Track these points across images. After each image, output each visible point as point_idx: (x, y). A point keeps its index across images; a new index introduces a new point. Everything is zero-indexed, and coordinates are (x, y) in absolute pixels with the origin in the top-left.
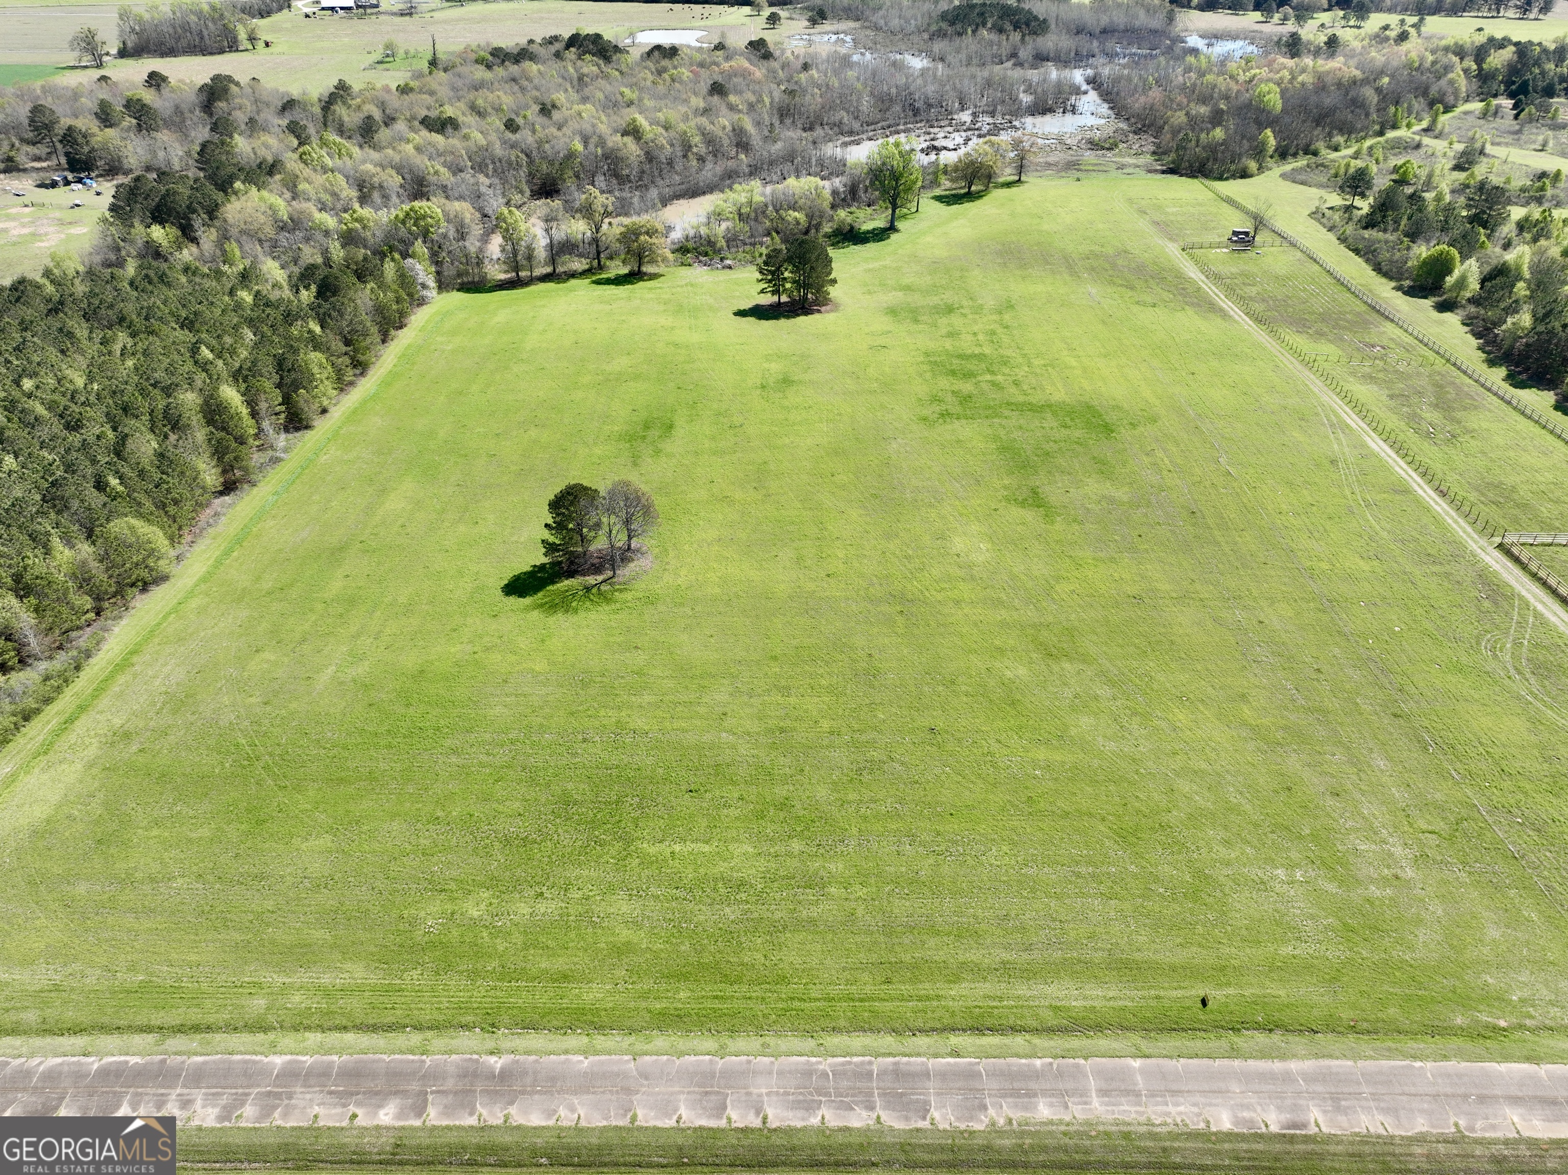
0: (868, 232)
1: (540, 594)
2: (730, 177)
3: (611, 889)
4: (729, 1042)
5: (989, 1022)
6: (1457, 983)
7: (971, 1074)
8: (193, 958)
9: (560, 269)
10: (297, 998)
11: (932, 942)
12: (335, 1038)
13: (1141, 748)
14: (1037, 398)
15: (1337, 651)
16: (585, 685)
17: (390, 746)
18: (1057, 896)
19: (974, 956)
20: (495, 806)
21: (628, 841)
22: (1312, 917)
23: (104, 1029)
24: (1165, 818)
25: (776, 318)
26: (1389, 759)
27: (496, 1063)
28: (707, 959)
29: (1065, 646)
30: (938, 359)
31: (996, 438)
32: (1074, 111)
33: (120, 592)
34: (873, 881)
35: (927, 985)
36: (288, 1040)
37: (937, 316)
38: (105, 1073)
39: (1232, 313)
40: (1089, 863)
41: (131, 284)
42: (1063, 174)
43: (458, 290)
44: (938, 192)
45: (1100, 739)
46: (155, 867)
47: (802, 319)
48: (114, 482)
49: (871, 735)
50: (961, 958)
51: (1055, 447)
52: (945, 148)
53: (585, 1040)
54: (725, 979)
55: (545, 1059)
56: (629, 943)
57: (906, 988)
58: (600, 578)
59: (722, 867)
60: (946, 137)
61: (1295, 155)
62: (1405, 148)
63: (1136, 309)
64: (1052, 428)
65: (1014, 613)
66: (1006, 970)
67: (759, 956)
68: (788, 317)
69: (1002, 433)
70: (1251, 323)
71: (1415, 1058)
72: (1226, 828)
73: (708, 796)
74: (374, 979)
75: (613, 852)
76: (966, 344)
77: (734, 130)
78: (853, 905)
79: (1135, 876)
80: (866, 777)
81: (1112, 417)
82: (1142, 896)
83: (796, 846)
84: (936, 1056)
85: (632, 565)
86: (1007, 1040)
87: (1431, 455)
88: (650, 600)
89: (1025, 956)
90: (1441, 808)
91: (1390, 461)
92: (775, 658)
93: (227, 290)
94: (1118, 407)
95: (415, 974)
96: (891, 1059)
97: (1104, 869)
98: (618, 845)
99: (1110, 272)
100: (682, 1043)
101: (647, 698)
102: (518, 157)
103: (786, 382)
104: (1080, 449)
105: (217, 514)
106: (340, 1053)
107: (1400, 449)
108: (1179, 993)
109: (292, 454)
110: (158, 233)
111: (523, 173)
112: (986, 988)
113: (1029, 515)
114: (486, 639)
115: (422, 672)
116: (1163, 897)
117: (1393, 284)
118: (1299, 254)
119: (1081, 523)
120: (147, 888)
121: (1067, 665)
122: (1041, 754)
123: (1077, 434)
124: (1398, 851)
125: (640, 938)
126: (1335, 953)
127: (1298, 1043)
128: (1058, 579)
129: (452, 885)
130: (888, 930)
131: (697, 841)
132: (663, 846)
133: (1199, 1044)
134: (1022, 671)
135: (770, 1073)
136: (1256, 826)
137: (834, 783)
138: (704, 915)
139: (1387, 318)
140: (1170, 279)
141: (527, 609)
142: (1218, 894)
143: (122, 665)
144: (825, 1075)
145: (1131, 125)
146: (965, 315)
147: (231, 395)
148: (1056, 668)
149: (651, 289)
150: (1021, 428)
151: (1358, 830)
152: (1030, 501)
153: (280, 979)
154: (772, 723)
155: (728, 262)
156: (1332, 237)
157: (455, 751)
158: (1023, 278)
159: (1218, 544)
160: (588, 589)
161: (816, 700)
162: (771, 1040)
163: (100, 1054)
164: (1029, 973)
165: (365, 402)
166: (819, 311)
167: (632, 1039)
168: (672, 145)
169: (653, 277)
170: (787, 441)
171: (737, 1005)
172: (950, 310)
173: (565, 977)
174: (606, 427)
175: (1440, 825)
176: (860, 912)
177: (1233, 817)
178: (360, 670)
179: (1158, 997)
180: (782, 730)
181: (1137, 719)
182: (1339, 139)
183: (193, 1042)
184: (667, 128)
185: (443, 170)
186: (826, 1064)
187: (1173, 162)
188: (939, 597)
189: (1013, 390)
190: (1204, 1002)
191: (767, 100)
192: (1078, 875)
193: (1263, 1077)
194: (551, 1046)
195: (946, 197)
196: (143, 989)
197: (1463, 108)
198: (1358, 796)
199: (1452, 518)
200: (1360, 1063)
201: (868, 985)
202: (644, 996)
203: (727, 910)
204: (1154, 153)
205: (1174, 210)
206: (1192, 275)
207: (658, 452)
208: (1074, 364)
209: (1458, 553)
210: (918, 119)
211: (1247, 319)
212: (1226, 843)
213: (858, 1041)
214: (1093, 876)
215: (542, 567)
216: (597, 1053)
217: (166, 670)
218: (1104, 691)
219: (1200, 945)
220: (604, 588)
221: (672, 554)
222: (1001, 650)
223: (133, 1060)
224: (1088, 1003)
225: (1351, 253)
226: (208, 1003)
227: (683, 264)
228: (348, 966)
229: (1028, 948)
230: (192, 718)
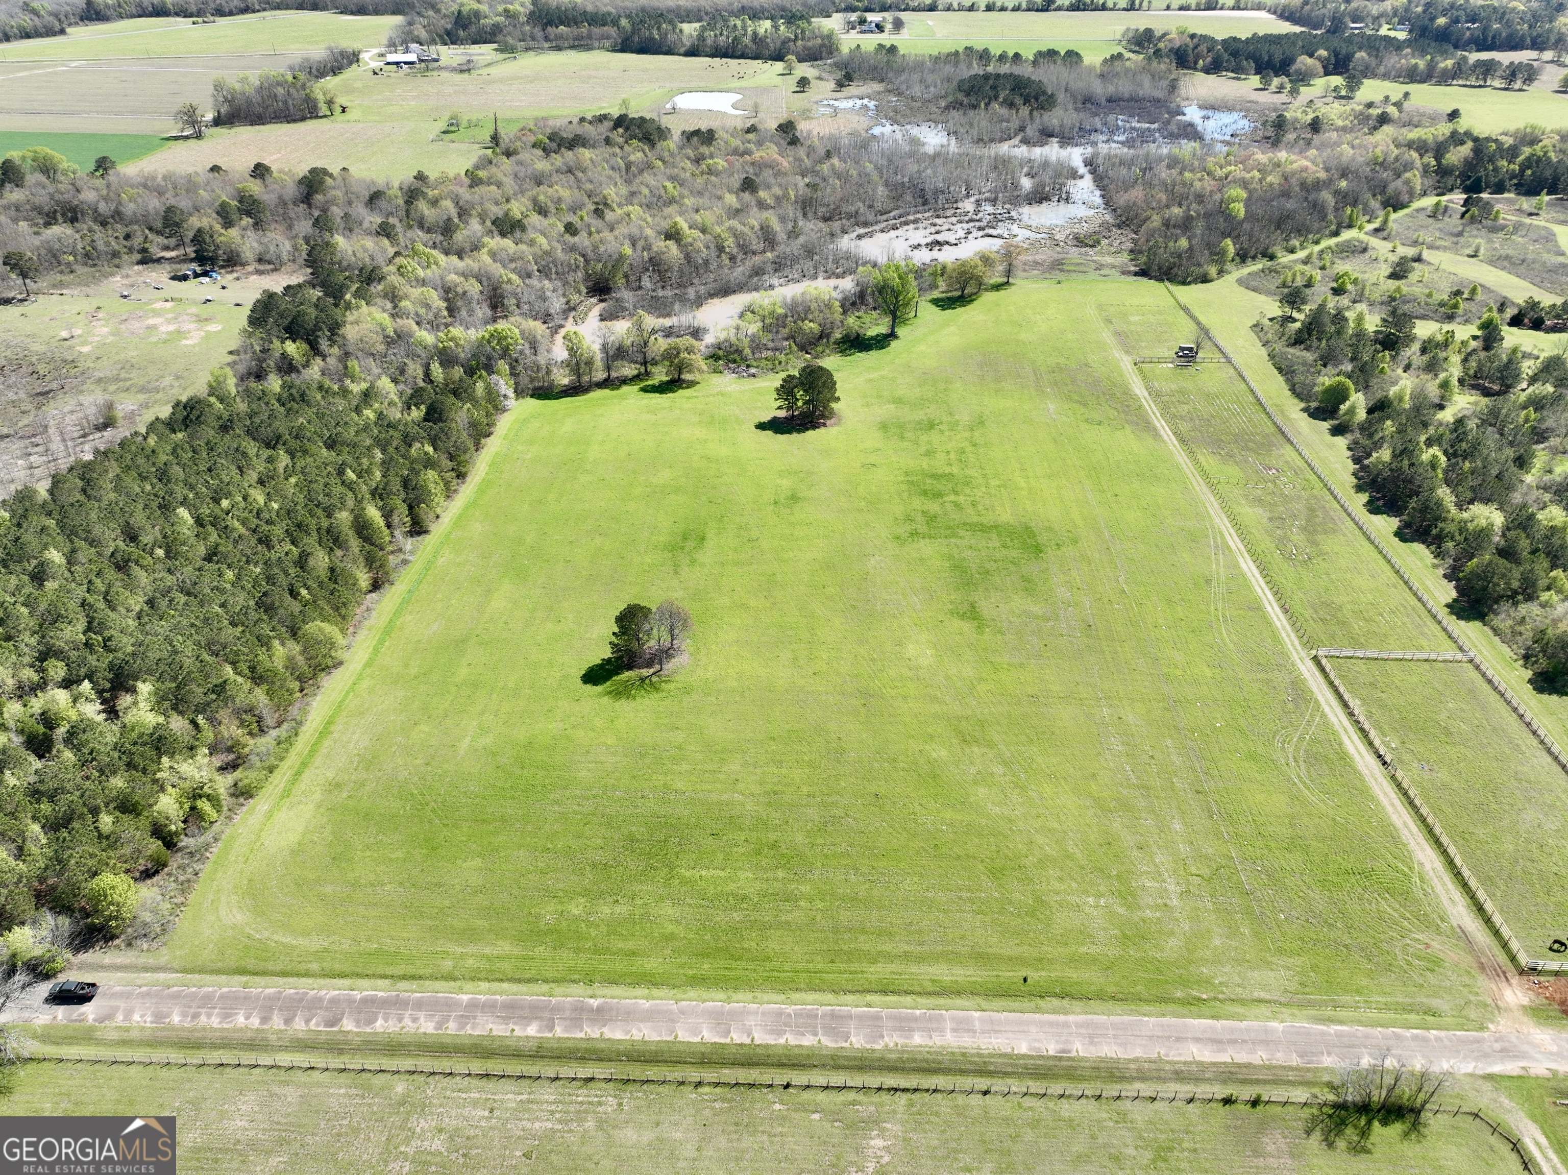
0: (872, 338)
1: (608, 683)
2: (757, 274)
3: (661, 899)
4: (734, 995)
5: (892, 988)
6: (1184, 972)
7: (877, 1018)
8: (405, 935)
9: (614, 374)
10: (471, 961)
11: (862, 938)
12: (496, 986)
13: (1016, 812)
14: (988, 519)
15: (1169, 742)
16: (642, 756)
17: (513, 798)
18: (944, 911)
19: (887, 947)
20: (585, 841)
21: (672, 868)
22: (1104, 929)
23: (359, 975)
24: (1024, 861)
25: (789, 432)
26: (1185, 824)
27: (594, 1003)
28: (721, 944)
29: (977, 734)
30: (915, 479)
31: (950, 557)
32: (1067, 200)
33: (314, 677)
34: (828, 898)
35: (856, 965)
36: (469, 986)
37: (919, 433)
38: (365, 1001)
39: (1162, 432)
40: (969, 890)
41: (279, 400)
42: (1047, 275)
43: (532, 396)
44: (936, 294)
45: (990, 805)
46: (372, 877)
47: (810, 433)
48: (304, 592)
49: (835, 798)
50: (879, 949)
51: (995, 566)
52: (947, 243)
53: (647, 991)
54: (732, 957)
55: (623, 1001)
56: (672, 933)
57: (843, 966)
58: (652, 671)
59: (732, 887)
60: (949, 230)
61: (1254, 258)
62: (1353, 252)
63: (1084, 426)
64: (994, 549)
65: (945, 708)
66: (906, 957)
67: (753, 944)
68: (799, 431)
69: (955, 552)
70: (1176, 442)
71: (1145, 1015)
72: (1062, 869)
73: (725, 838)
74: (517, 951)
75: (662, 875)
76: (939, 464)
77: (762, 228)
78: (814, 913)
79: (997, 900)
80: (830, 828)
81: (1043, 538)
82: (999, 913)
83: (780, 874)
84: (857, 1006)
85: (673, 660)
86: (901, 999)
87: (1287, 575)
88: (687, 690)
89: (919, 948)
90: (1207, 858)
91: (1253, 581)
92: (773, 739)
93: (353, 407)
94: (1050, 529)
95: (541, 949)
96: (830, 1008)
97: (978, 894)
98: (666, 870)
99: (1070, 387)
100: (704, 994)
101: (685, 767)
102: (576, 259)
103: (794, 498)
104: (1012, 568)
105: (368, 609)
106: (501, 995)
107: (1264, 570)
108: (1011, 974)
109: (417, 556)
110: (291, 348)
111: (580, 275)
112: (893, 967)
113: (967, 627)
114: (573, 719)
115: (530, 743)
116: (1011, 913)
117: (1303, 405)
118: (1232, 371)
119: (1003, 634)
120: (370, 890)
121: (975, 749)
122: (948, 815)
123: (1014, 553)
124: (1171, 887)
125: (680, 930)
126: (1113, 952)
127: (1077, 1005)
128: (981, 680)
129: (561, 894)
130: (835, 930)
131: (716, 868)
132: (694, 871)
133: (1017, 1004)
134: (944, 753)
135: (757, 1013)
136: (1082, 868)
137: (808, 831)
138: (720, 917)
139: (1289, 440)
140: (1118, 395)
141: (600, 695)
142: (1048, 913)
143: (324, 732)
144: (789, 1015)
145: (1116, 217)
146: (942, 432)
147: (373, 513)
148: (967, 751)
149: (689, 398)
150: (971, 547)
151: (1149, 873)
152: (969, 614)
153: (459, 950)
154: (769, 787)
155: (753, 370)
156: (1264, 352)
157: (556, 802)
158: (996, 391)
159: (1103, 652)
160: (643, 680)
161: (800, 771)
162: (759, 995)
163: (361, 990)
164: (920, 959)
165: (466, 508)
166: (824, 425)
167: (675, 991)
168: (708, 248)
169: (691, 384)
170: (791, 555)
171: (739, 973)
172: (931, 426)
173: (634, 953)
174: (654, 538)
175: (1205, 872)
176: (818, 918)
177: (1068, 862)
178: (487, 740)
179: (998, 976)
180: (776, 793)
181: (1017, 791)
182: (1295, 242)
183: (414, 985)
184: (704, 231)
185: (514, 277)
186: (790, 1009)
187: (1145, 264)
188: (893, 693)
189: (970, 511)
190: (1025, 980)
191: (792, 194)
192: (960, 898)
193: (1051, 1024)
194: (626, 994)
195: (942, 300)
196: (378, 953)
197: (1417, 204)
198: (1155, 849)
199: (1287, 632)
200: (1112, 1018)
201: (820, 964)
202: (682, 966)
203: (735, 914)
204: (1131, 251)
205: (1137, 318)
206: (1137, 391)
207: (693, 562)
208: (1023, 485)
209: (1283, 662)
210: (926, 207)
211: (1173, 438)
212: (1060, 879)
213: (811, 997)
214: (970, 899)
215: (609, 661)
216: (653, 999)
217: (356, 737)
218: (998, 769)
219: (1030, 945)
220: (654, 679)
221: (703, 652)
222: (931, 737)
223: (380, 994)
224: (953, 979)
225: (1276, 372)
226: (418, 963)
227: (715, 371)
228: (500, 943)
229: (922, 944)
230: (380, 774)
